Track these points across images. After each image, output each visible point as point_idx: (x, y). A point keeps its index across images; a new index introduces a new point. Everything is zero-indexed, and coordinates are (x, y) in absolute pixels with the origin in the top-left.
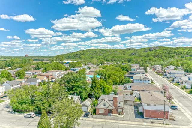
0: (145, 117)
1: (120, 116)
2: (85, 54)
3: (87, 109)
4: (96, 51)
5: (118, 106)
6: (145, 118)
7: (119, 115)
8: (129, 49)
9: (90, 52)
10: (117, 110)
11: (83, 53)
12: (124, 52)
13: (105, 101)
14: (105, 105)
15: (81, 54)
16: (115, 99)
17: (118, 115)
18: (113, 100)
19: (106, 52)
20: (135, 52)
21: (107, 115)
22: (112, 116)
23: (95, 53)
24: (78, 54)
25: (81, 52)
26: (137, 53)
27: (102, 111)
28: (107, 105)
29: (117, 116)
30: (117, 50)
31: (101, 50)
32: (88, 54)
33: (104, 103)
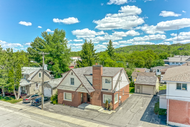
0: (168, 122)
1: (107, 112)
2: (124, 50)
3: (52, 92)
4: (136, 47)
5: (103, 88)
6: (169, 125)
7: (105, 109)
8: (176, 45)
9: (130, 48)
10: (101, 98)
11: (122, 49)
12: (169, 47)
13: (72, 74)
14: (72, 83)
15: (120, 50)
16: (96, 70)
17: (101, 109)
18: (91, 75)
19: (147, 48)
20: (183, 47)
21: (77, 107)
22: (87, 109)
23: (135, 49)
24: (118, 50)
25: (120, 49)
26: (186, 48)
27: (69, 98)
28: (77, 83)
29: (97, 111)
30: (161, 46)
31: (142, 46)
32: (128, 51)
33: (71, 79)
